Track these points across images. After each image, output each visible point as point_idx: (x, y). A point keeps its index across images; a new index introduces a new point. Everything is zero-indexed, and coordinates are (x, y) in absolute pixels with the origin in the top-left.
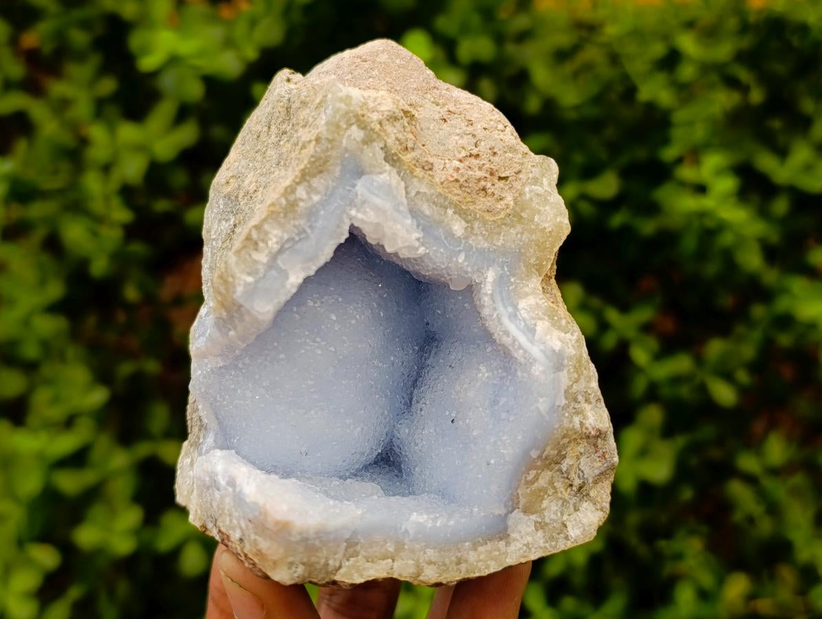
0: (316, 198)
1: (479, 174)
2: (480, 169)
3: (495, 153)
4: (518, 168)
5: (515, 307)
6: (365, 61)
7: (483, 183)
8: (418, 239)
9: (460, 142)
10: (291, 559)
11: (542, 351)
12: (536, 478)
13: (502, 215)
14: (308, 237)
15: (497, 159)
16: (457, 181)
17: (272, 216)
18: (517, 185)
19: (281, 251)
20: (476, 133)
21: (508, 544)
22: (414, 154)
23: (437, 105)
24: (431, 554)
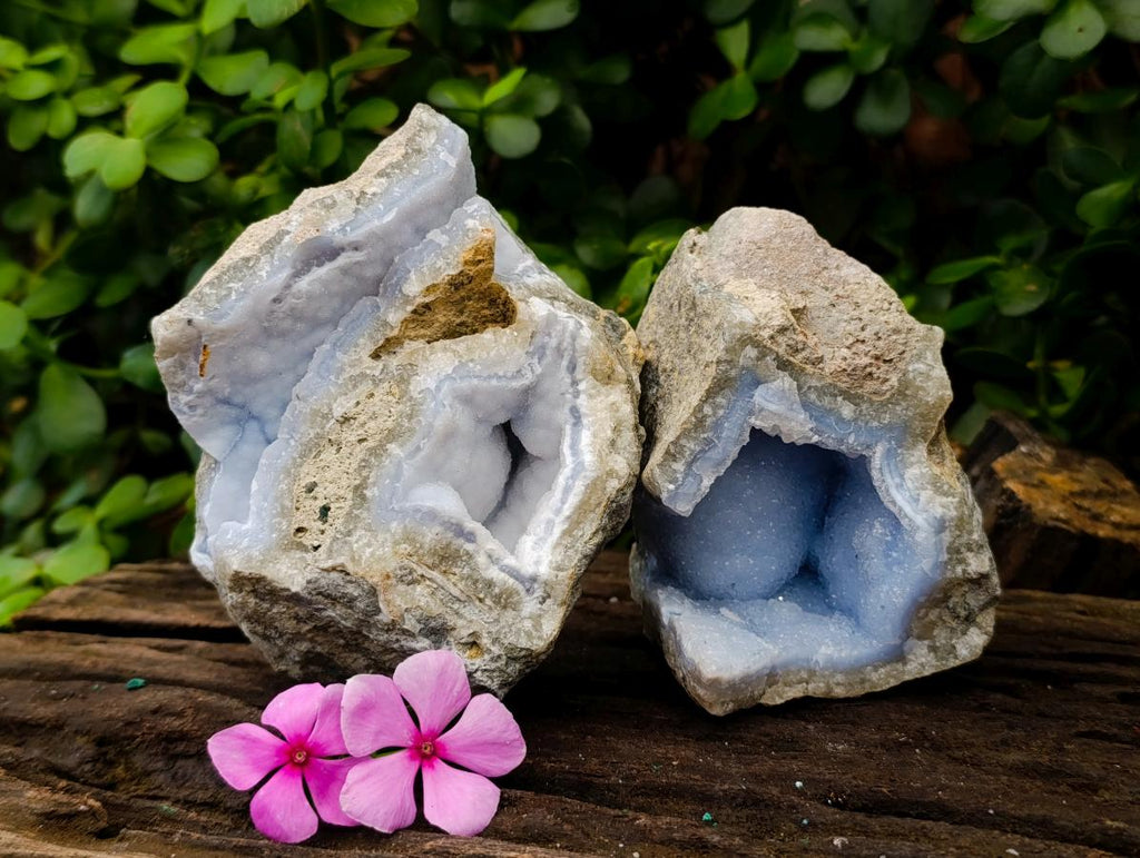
0: (721, 412)
1: (866, 360)
2: (866, 355)
3: (879, 338)
4: (902, 348)
5: (902, 477)
6: (760, 248)
7: (868, 370)
8: (811, 430)
9: (848, 328)
10: (722, 700)
11: (926, 520)
12: (927, 615)
13: (888, 395)
14: (716, 446)
15: (881, 343)
16: (845, 370)
17: (685, 433)
18: (901, 365)
19: (693, 461)
20: (862, 317)
21: (905, 664)
22: (804, 354)
23: (827, 289)
24: (839, 678)
